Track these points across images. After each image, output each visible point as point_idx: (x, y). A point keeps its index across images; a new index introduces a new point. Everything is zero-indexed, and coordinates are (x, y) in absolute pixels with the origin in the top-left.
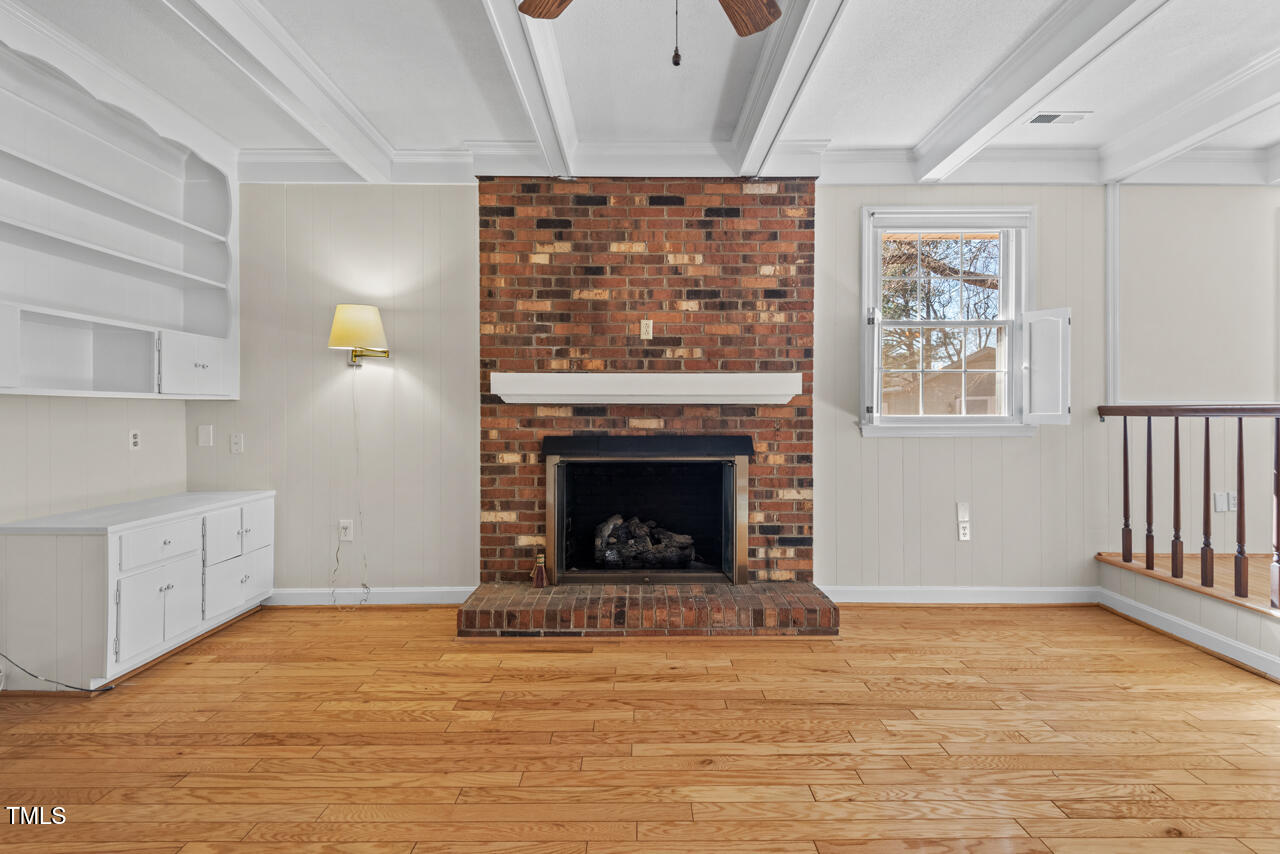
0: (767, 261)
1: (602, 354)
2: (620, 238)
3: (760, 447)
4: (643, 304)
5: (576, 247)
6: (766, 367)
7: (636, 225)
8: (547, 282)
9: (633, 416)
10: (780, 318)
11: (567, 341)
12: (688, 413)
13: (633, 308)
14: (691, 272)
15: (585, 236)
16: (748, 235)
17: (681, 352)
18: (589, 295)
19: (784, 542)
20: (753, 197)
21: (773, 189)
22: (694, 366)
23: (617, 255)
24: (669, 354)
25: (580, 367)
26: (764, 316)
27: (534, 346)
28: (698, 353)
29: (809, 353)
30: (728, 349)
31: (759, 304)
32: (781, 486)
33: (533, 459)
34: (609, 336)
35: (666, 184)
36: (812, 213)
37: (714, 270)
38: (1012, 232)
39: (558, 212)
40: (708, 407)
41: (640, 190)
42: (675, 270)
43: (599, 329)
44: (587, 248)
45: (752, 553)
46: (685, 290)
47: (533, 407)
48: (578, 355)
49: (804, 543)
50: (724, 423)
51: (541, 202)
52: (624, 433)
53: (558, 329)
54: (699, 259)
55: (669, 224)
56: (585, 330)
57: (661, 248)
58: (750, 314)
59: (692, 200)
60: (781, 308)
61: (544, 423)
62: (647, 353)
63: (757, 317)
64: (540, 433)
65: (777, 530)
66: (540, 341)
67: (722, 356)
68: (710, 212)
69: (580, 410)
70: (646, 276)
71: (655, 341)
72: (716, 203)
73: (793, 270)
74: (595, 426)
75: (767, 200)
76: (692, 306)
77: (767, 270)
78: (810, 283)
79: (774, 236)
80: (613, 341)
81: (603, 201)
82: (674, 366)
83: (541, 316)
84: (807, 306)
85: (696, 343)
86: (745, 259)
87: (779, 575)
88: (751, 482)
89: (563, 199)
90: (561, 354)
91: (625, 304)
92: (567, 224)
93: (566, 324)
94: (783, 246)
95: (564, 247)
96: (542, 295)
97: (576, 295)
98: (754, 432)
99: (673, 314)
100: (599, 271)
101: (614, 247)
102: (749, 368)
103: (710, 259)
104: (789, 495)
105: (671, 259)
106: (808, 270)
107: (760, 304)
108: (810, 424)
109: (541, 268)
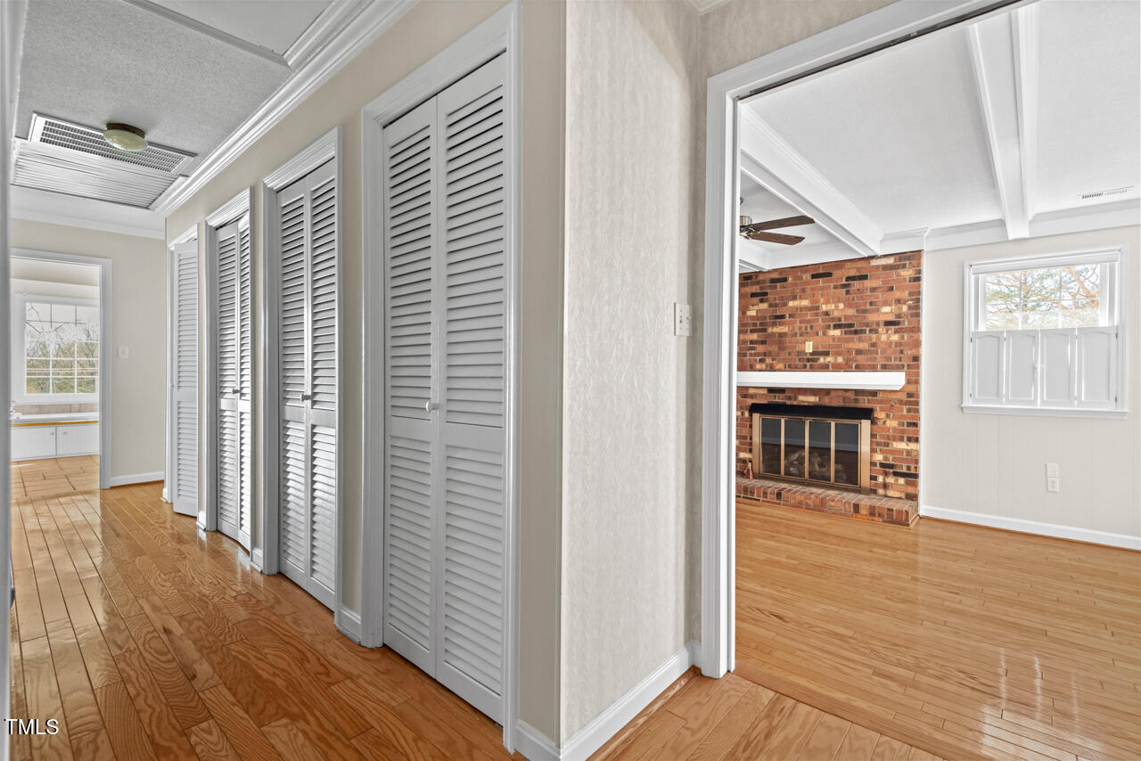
0: (886, 303)
1: (784, 360)
2: (794, 298)
3: (880, 415)
4: (807, 333)
5: (771, 306)
6: (885, 368)
7: (804, 290)
8: (755, 325)
9: (800, 394)
10: (895, 338)
11: (765, 354)
12: (833, 394)
13: (801, 335)
14: (836, 314)
15: (775, 299)
16: (873, 290)
17: (830, 359)
18: (777, 330)
19: (896, 474)
20: (877, 267)
21: (891, 261)
22: (837, 368)
23: (792, 307)
24: (822, 360)
25: (771, 369)
26: (884, 338)
27: (748, 357)
28: (840, 359)
29: (916, 359)
30: (859, 357)
31: (880, 330)
32: (894, 440)
33: (747, 414)
34: (787, 351)
35: (821, 266)
36: (919, 272)
37: (851, 312)
39: (761, 288)
40: (846, 390)
41: (806, 271)
42: (827, 313)
43: (782, 348)
44: (776, 305)
45: (873, 478)
46: (832, 324)
47: (748, 388)
48: (771, 361)
49: (912, 477)
50: (856, 401)
51: (752, 284)
52: (795, 403)
53: (760, 348)
54: (841, 306)
55: (822, 288)
56: (775, 348)
57: (818, 302)
58: (874, 336)
59: (837, 273)
60: (896, 332)
61: (752, 396)
62: (809, 360)
63: (878, 338)
64: (750, 401)
65: (891, 466)
66: (751, 355)
67: (855, 361)
68: (848, 279)
69: (771, 390)
70: (809, 318)
71: (814, 353)
72: (853, 273)
73: (905, 308)
74: (779, 399)
75: (885, 268)
76: (837, 333)
77: (886, 309)
78: (918, 315)
79: (891, 289)
80: (790, 353)
81: (785, 280)
82: (825, 368)
83: (752, 342)
84: (917, 330)
85: (838, 354)
86: (872, 304)
87: (891, 493)
88: (873, 436)
89: (764, 281)
90: (761, 361)
91: (796, 334)
92: (766, 294)
93: (764, 346)
94: (897, 294)
95: (764, 306)
96: (752, 331)
97: (770, 330)
98: (878, 407)
99: (825, 337)
100: (783, 317)
101: (791, 304)
102: (873, 368)
103: (848, 305)
104: (902, 446)
105: (824, 308)
106: (916, 307)
107: (882, 329)
108: (917, 403)
109: (752, 317)
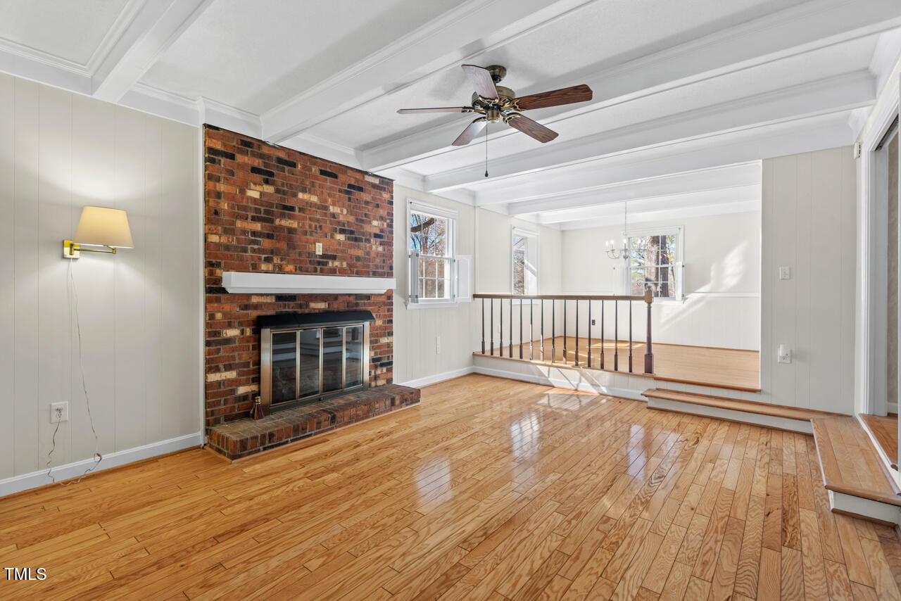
0: (375, 218)
1: (294, 262)
2: (304, 191)
3: (374, 316)
4: (317, 233)
5: (277, 191)
6: (375, 274)
7: (313, 184)
8: (257, 210)
9: (312, 301)
10: (380, 249)
11: (272, 252)
12: (341, 299)
13: (311, 235)
14: (341, 218)
15: (283, 185)
16: (367, 203)
17: (337, 263)
18: (286, 223)
19: (382, 365)
20: (369, 183)
21: (377, 181)
22: (343, 272)
23: (302, 200)
24: (330, 264)
25: (280, 270)
26: (374, 247)
27: (249, 253)
28: (345, 265)
29: (391, 268)
30: (358, 263)
31: (372, 240)
32: (381, 337)
33: (248, 332)
34: (297, 250)
35: (329, 164)
36: (392, 197)
37: (351, 219)
38: (451, 220)
39: (266, 165)
40: (349, 295)
41: (315, 164)
42: (334, 216)
43: (292, 246)
44: (284, 193)
45: (370, 373)
46: (338, 228)
47: (248, 296)
48: (279, 262)
49: (389, 364)
50: (357, 304)
51: (254, 155)
52: (307, 311)
53: (266, 243)
54: (345, 211)
55: (331, 188)
56: (283, 245)
57: (326, 202)
58: (368, 245)
59: (342, 177)
60: (381, 244)
61: (256, 307)
62: (319, 263)
63: (371, 248)
64: (254, 314)
65: (379, 360)
66: (254, 251)
67: (356, 267)
68: (350, 186)
69: (280, 298)
70: (318, 217)
71: (324, 256)
72: (353, 182)
73: (385, 225)
74: (289, 308)
75: (374, 186)
76: (341, 237)
77: (375, 223)
78: (392, 233)
79: (377, 206)
80: (300, 254)
81: (294, 165)
82: (333, 272)
83: (254, 233)
84: (390, 244)
85: (344, 259)
86: (366, 215)
87: (380, 383)
88: (371, 335)
89: (269, 157)
90: (268, 260)
91: (306, 232)
92: (271, 174)
93: (270, 241)
94: (381, 212)
95: (269, 189)
96: (254, 219)
97: (277, 222)
98: (372, 308)
99: (333, 241)
100: (292, 209)
101: (301, 195)
102: (367, 274)
103: (350, 212)
104: (384, 340)
105: (332, 209)
106: (390, 226)
108: (392, 304)
109: (254, 200)
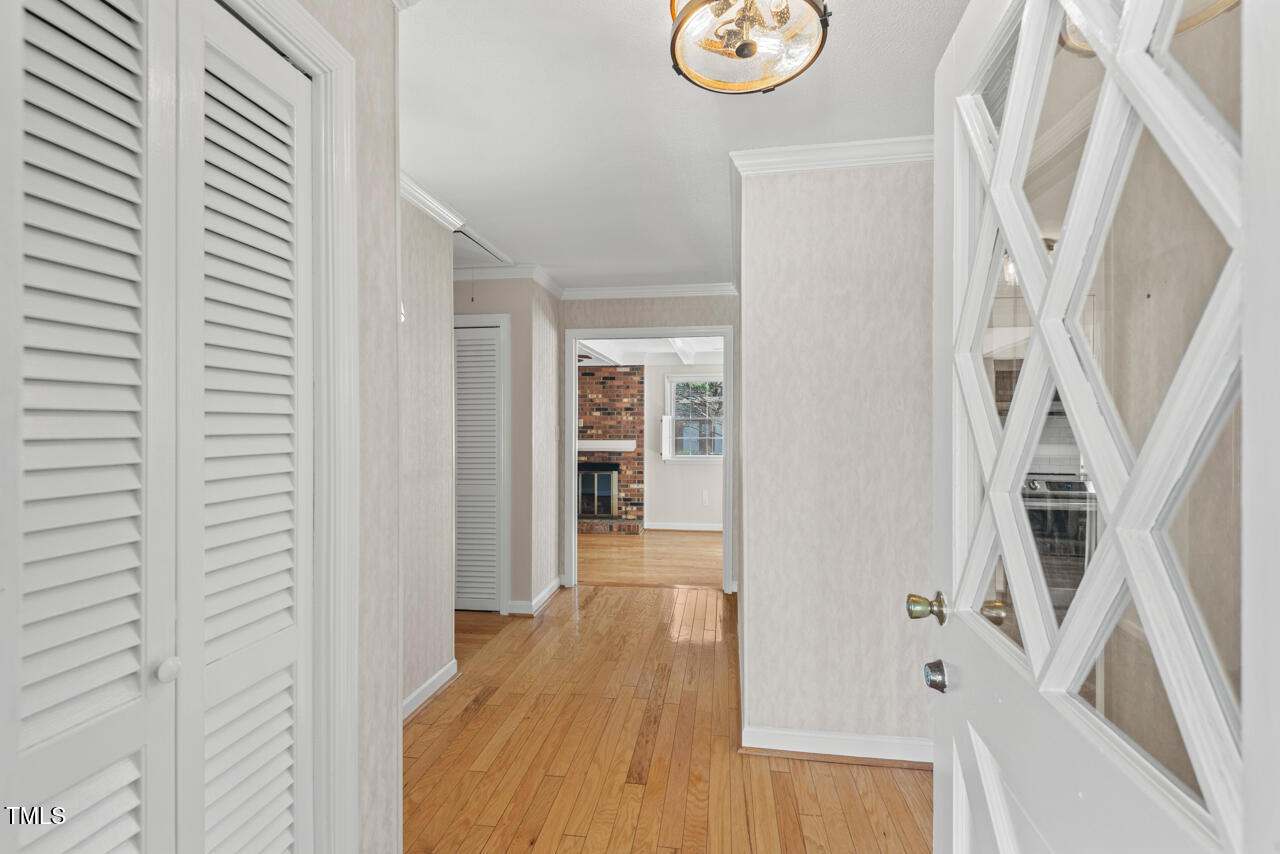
0: (626, 397)
3: (623, 468)
6: (625, 437)
10: (631, 418)
12: (596, 455)
14: (597, 401)
16: (618, 387)
17: (594, 431)
19: (632, 504)
20: (620, 373)
21: (628, 370)
22: (598, 437)
24: (589, 432)
26: (624, 418)
28: (600, 432)
29: (642, 432)
30: (612, 430)
32: (631, 483)
35: (588, 368)
36: (643, 378)
37: (606, 400)
40: (603, 452)
42: (591, 400)
45: (620, 508)
46: (595, 408)
49: (640, 505)
50: (610, 459)
54: (600, 396)
55: (589, 383)
57: (586, 392)
58: (619, 417)
59: (597, 374)
60: (631, 415)
62: (581, 432)
63: (622, 418)
65: (629, 500)
67: (609, 433)
68: (604, 378)
71: (584, 427)
72: (606, 375)
73: (635, 400)
75: (625, 374)
76: (598, 414)
77: (625, 400)
78: (642, 405)
79: (628, 387)
82: (591, 437)
84: (641, 414)
85: (599, 428)
86: (618, 396)
87: (629, 517)
88: (619, 481)
94: (631, 391)
98: (621, 462)
99: (590, 417)
102: (619, 438)
103: (604, 396)
104: (634, 486)
105: (590, 396)
106: (641, 400)
107: (623, 413)
108: (642, 459)
